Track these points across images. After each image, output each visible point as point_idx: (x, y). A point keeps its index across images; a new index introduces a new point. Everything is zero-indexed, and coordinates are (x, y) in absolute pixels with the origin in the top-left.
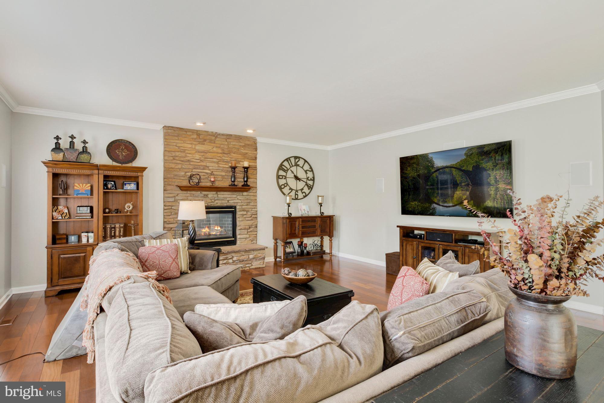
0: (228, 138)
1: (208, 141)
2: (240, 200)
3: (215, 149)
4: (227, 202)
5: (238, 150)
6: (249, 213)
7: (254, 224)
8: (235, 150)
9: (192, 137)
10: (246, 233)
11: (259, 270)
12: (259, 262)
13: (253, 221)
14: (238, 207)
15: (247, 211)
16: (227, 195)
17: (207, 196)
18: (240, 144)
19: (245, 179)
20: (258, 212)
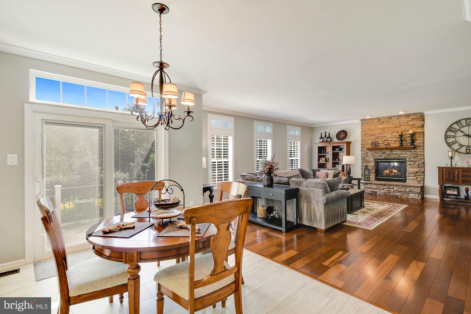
0: (399, 118)
1: (385, 122)
2: (409, 155)
3: (390, 126)
4: (398, 156)
5: (408, 123)
6: (416, 163)
7: (420, 171)
8: (405, 124)
9: (375, 122)
10: (413, 176)
11: (414, 200)
12: (414, 195)
13: (419, 169)
14: (407, 159)
15: (415, 162)
16: (398, 152)
17: (385, 152)
18: (409, 119)
19: (411, 142)
20: (425, 163)
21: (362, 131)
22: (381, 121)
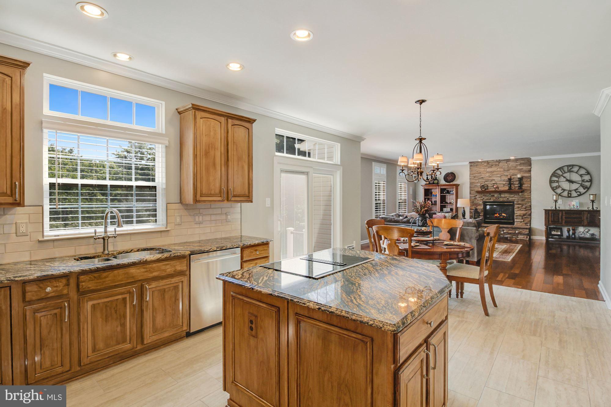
0: (508, 162)
1: (494, 165)
2: (517, 198)
3: (499, 169)
4: (507, 199)
5: (516, 168)
8: (513, 168)
9: (484, 165)
10: (521, 218)
11: (523, 241)
12: (523, 236)
13: (527, 212)
14: (515, 202)
15: (523, 205)
16: (507, 195)
17: (493, 196)
18: (517, 164)
19: (519, 185)
20: (532, 206)
21: (470, 174)
22: (490, 164)
